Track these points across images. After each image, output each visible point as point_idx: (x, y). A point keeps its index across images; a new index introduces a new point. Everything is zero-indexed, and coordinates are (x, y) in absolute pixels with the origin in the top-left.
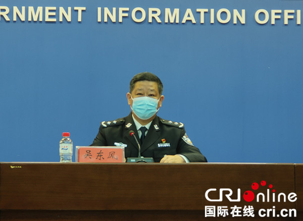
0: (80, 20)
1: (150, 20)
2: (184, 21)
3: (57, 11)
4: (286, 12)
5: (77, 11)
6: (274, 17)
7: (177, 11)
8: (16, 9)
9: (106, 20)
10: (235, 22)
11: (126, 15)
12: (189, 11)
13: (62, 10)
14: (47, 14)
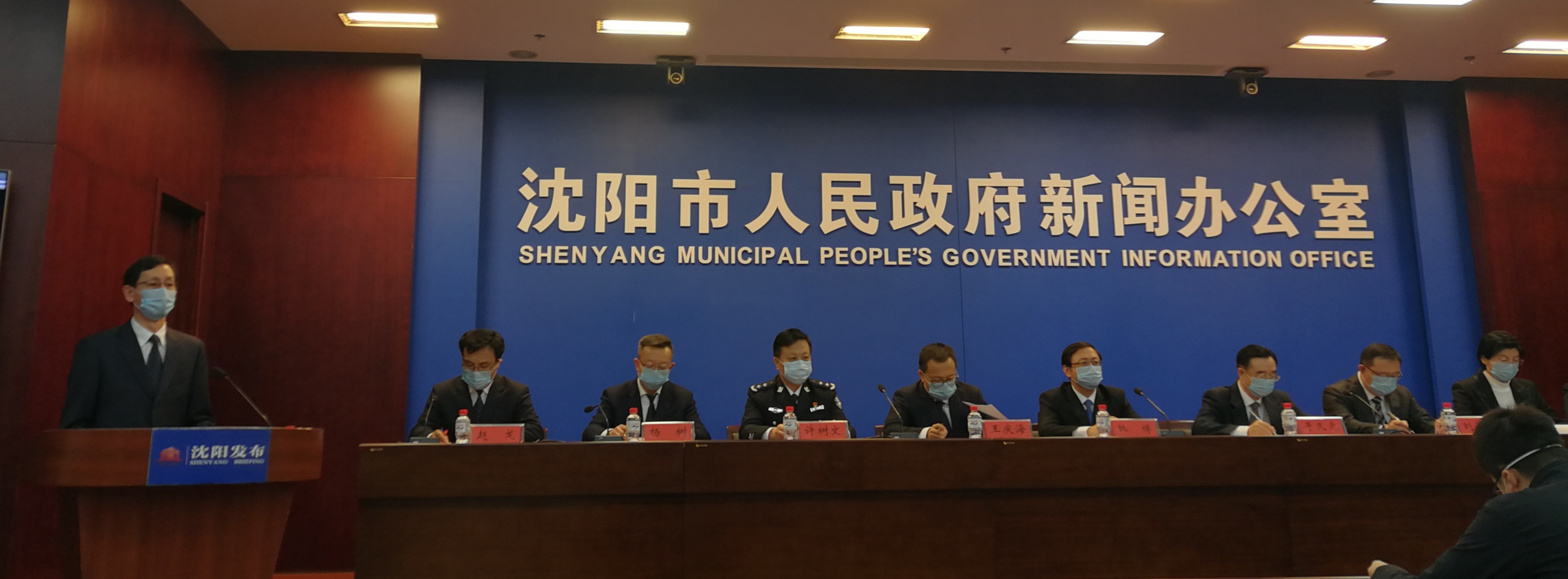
0: (1104, 264)
1: (1180, 264)
2: (1216, 265)
3: (1079, 255)
4: (1324, 253)
5: (1100, 254)
6: (1311, 259)
7: (1207, 253)
8: (1034, 252)
9: (1132, 264)
10: (1271, 265)
11: (1154, 258)
12: (1220, 253)
13: (1084, 252)
14: (1069, 258)
